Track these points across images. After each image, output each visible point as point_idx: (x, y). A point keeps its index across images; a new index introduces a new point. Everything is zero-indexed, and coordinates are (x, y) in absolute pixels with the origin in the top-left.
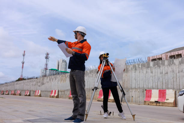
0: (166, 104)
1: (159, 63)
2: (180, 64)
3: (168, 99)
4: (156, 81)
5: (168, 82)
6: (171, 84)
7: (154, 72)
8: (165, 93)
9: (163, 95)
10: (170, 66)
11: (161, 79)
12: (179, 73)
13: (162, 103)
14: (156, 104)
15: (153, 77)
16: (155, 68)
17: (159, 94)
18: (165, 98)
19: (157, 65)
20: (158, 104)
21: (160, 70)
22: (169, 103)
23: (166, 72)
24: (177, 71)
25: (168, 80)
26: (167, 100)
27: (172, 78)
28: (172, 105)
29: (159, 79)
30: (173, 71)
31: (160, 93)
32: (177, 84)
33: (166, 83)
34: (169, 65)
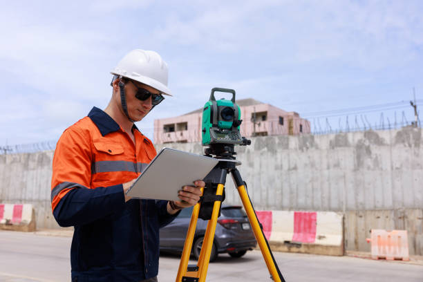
0: (320, 249)
1: (273, 143)
2: (333, 148)
3: (324, 237)
4: (264, 188)
5: (297, 189)
6: (307, 196)
7: (257, 165)
8: (313, 222)
9: (307, 226)
10: (303, 151)
11: (278, 182)
12: (328, 168)
13: (307, 246)
14: (289, 248)
15: (253, 176)
16: (262, 154)
17: (295, 223)
18: (315, 233)
19: (267, 146)
20: (294, 249)
21: (276, 159)
22: (327, 247)
23: (292, 166)
24: (325, 166)
25: (297, 185)
26: (320, 238)
27: (310, 182)
28: (339, 251)
29: (271, 181)
30: (313, 165)
31: (297, 220)
32: (324, 195)
33: (291, 193)
34: (301, 148)
